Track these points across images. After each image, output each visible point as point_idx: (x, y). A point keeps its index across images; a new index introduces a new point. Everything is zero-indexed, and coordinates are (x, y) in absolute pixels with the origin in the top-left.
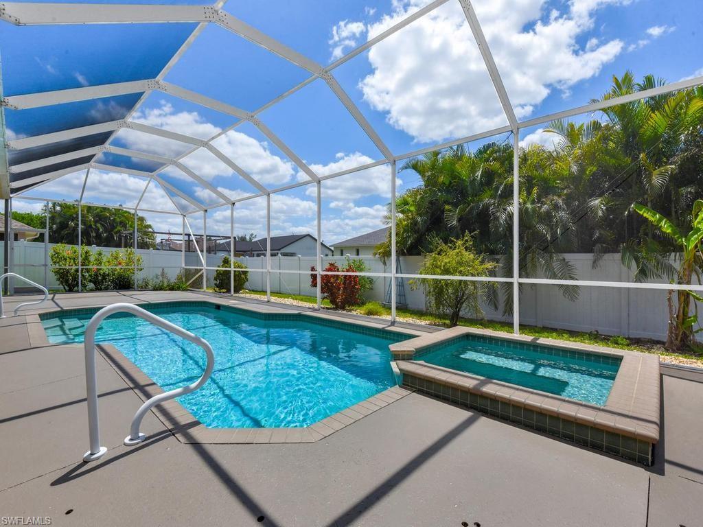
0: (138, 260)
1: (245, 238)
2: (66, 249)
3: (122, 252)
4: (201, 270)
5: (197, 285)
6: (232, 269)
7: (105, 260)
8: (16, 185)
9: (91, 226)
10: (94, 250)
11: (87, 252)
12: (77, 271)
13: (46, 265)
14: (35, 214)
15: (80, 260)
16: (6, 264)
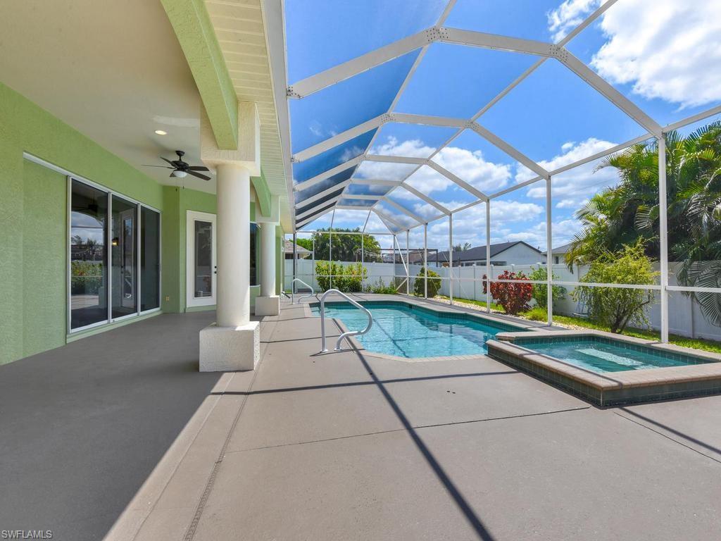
0: (365, 271)
1: (460, 248)
2: (323, 264)
3: (355, 265)
4: (405, 278)
5: (403, 290)
6: (426, 277)
7: (344, 271)
8: (298, 225)
9: (339, 246)
10: (338, 263)
11: (334, 266)
12: (329, 278)
13: (313, 275)
14: (307, 239)
15: (331, 271)
16: (294, 274)
